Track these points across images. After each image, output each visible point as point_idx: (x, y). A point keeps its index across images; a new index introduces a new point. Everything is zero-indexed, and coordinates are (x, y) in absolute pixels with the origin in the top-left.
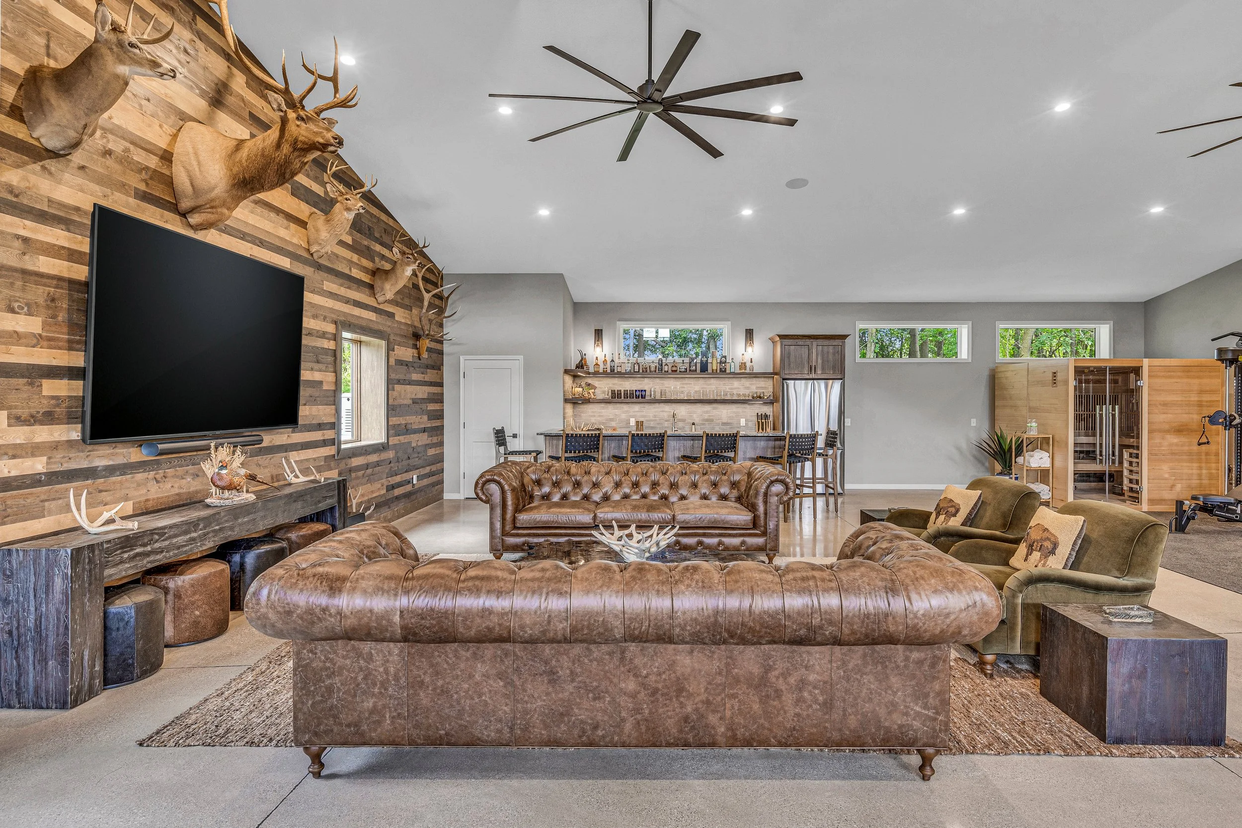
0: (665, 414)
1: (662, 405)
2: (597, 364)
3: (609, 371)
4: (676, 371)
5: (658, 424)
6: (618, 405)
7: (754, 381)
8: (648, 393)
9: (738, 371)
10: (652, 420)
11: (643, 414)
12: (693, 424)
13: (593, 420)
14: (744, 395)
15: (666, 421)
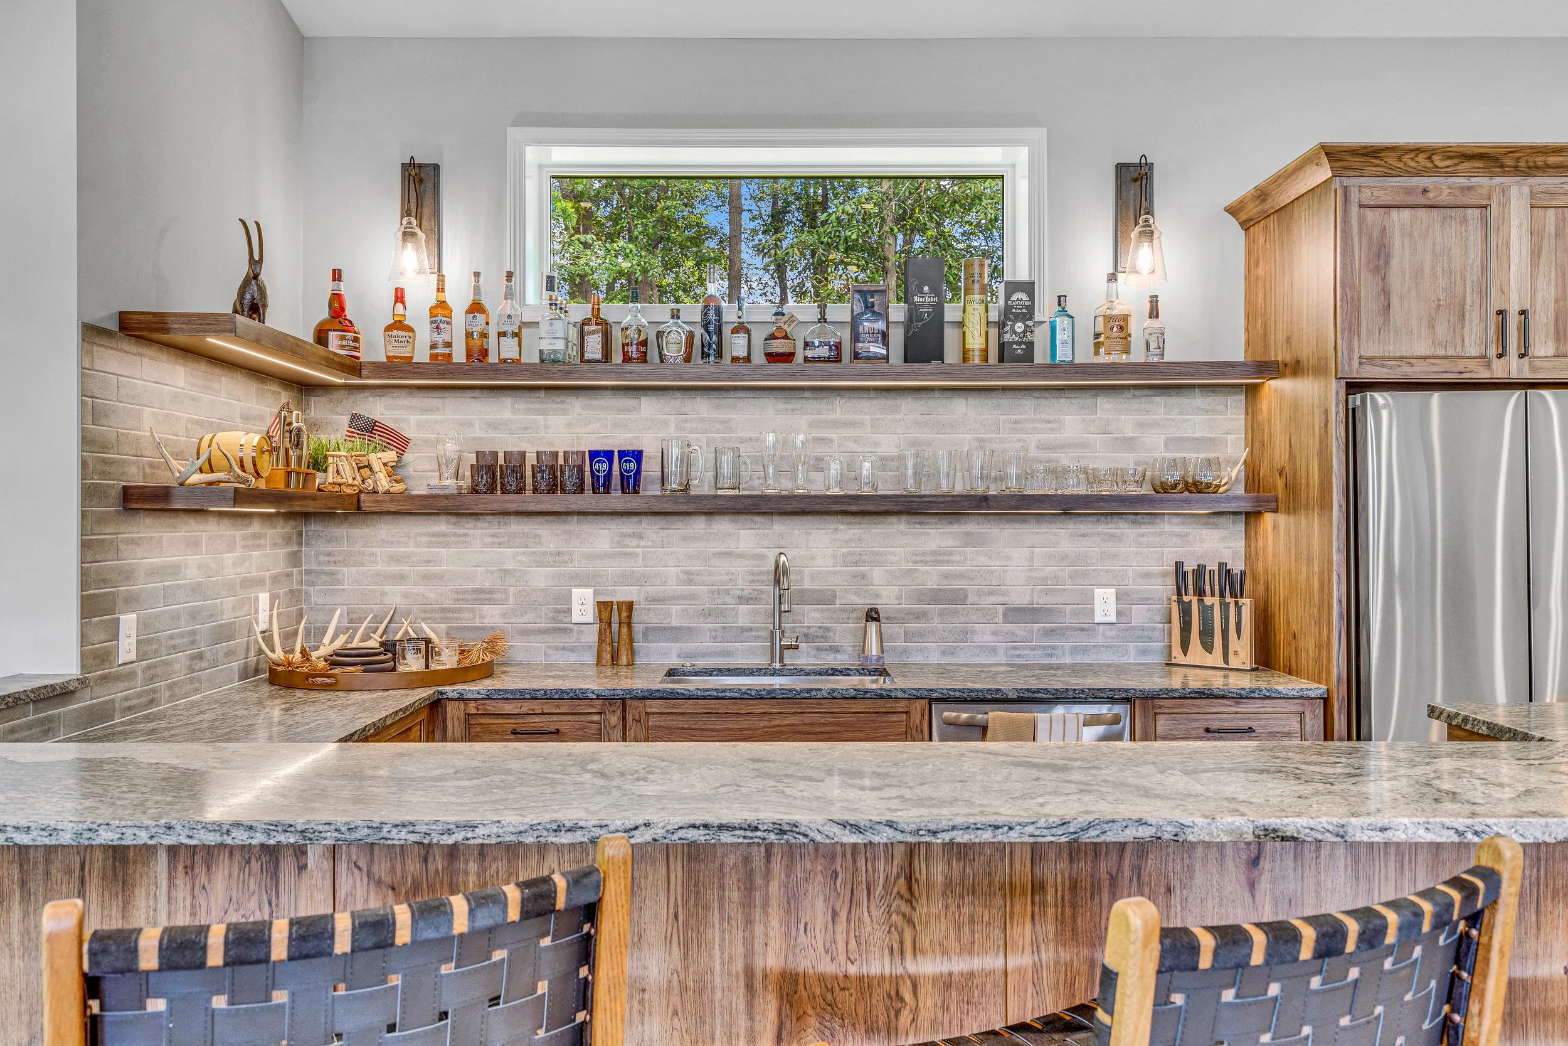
0: (740, 568)
1: (723, 525)
2: (398, 325)
3: (459, 355)
4: (788, 357)
5: (705, 614)
6: (517, 527)
7: (1160, 408)
8: (650, 469)
9: (1085, 355)
10: (674, 599)
11: (627, 566)
12: (873, 615)
13: (394, 596)
14: (1116, 474)
15: (743, 600)
